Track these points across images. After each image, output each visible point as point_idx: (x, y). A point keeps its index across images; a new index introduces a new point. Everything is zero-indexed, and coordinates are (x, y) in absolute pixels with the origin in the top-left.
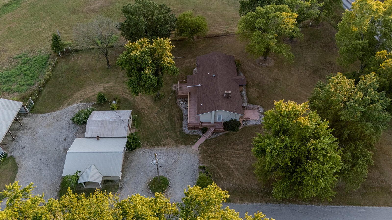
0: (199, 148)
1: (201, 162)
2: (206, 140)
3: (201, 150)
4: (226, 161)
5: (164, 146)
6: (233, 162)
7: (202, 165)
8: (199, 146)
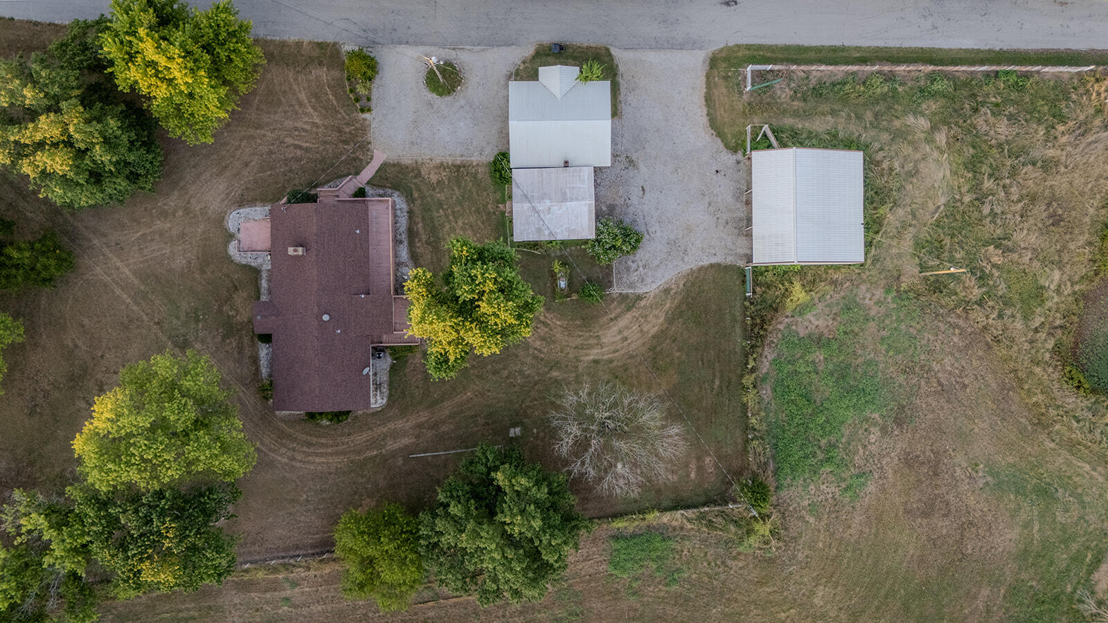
0: (372, 156)
1: (367, 123)
2: (357, 173)
3: (368, 150)
4: (320, 123)
5: (442, 164)
6: (306, 119)
7: (366, 115)
8: (371, 159)
